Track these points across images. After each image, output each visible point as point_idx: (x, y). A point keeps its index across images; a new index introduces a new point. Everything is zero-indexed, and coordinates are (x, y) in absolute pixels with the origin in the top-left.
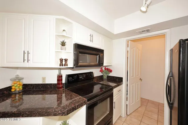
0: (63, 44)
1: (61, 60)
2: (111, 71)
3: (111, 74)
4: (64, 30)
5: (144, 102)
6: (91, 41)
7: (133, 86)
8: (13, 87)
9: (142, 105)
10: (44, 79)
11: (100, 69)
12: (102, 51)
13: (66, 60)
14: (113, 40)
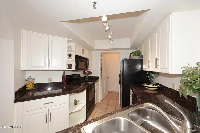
0: (70, 55)
1: (69, 65)
2: (91, 73)
3: (91, 75)
4: (70, 47)
5: (110, 93)
6: (83, 53)
7: (104, 82)
8: (27, 86)
9: (108, 94)
10: (50, 79)
11: (83, 72)
12: (88, 59)
13: (71, 65)
14: (92, 52)
